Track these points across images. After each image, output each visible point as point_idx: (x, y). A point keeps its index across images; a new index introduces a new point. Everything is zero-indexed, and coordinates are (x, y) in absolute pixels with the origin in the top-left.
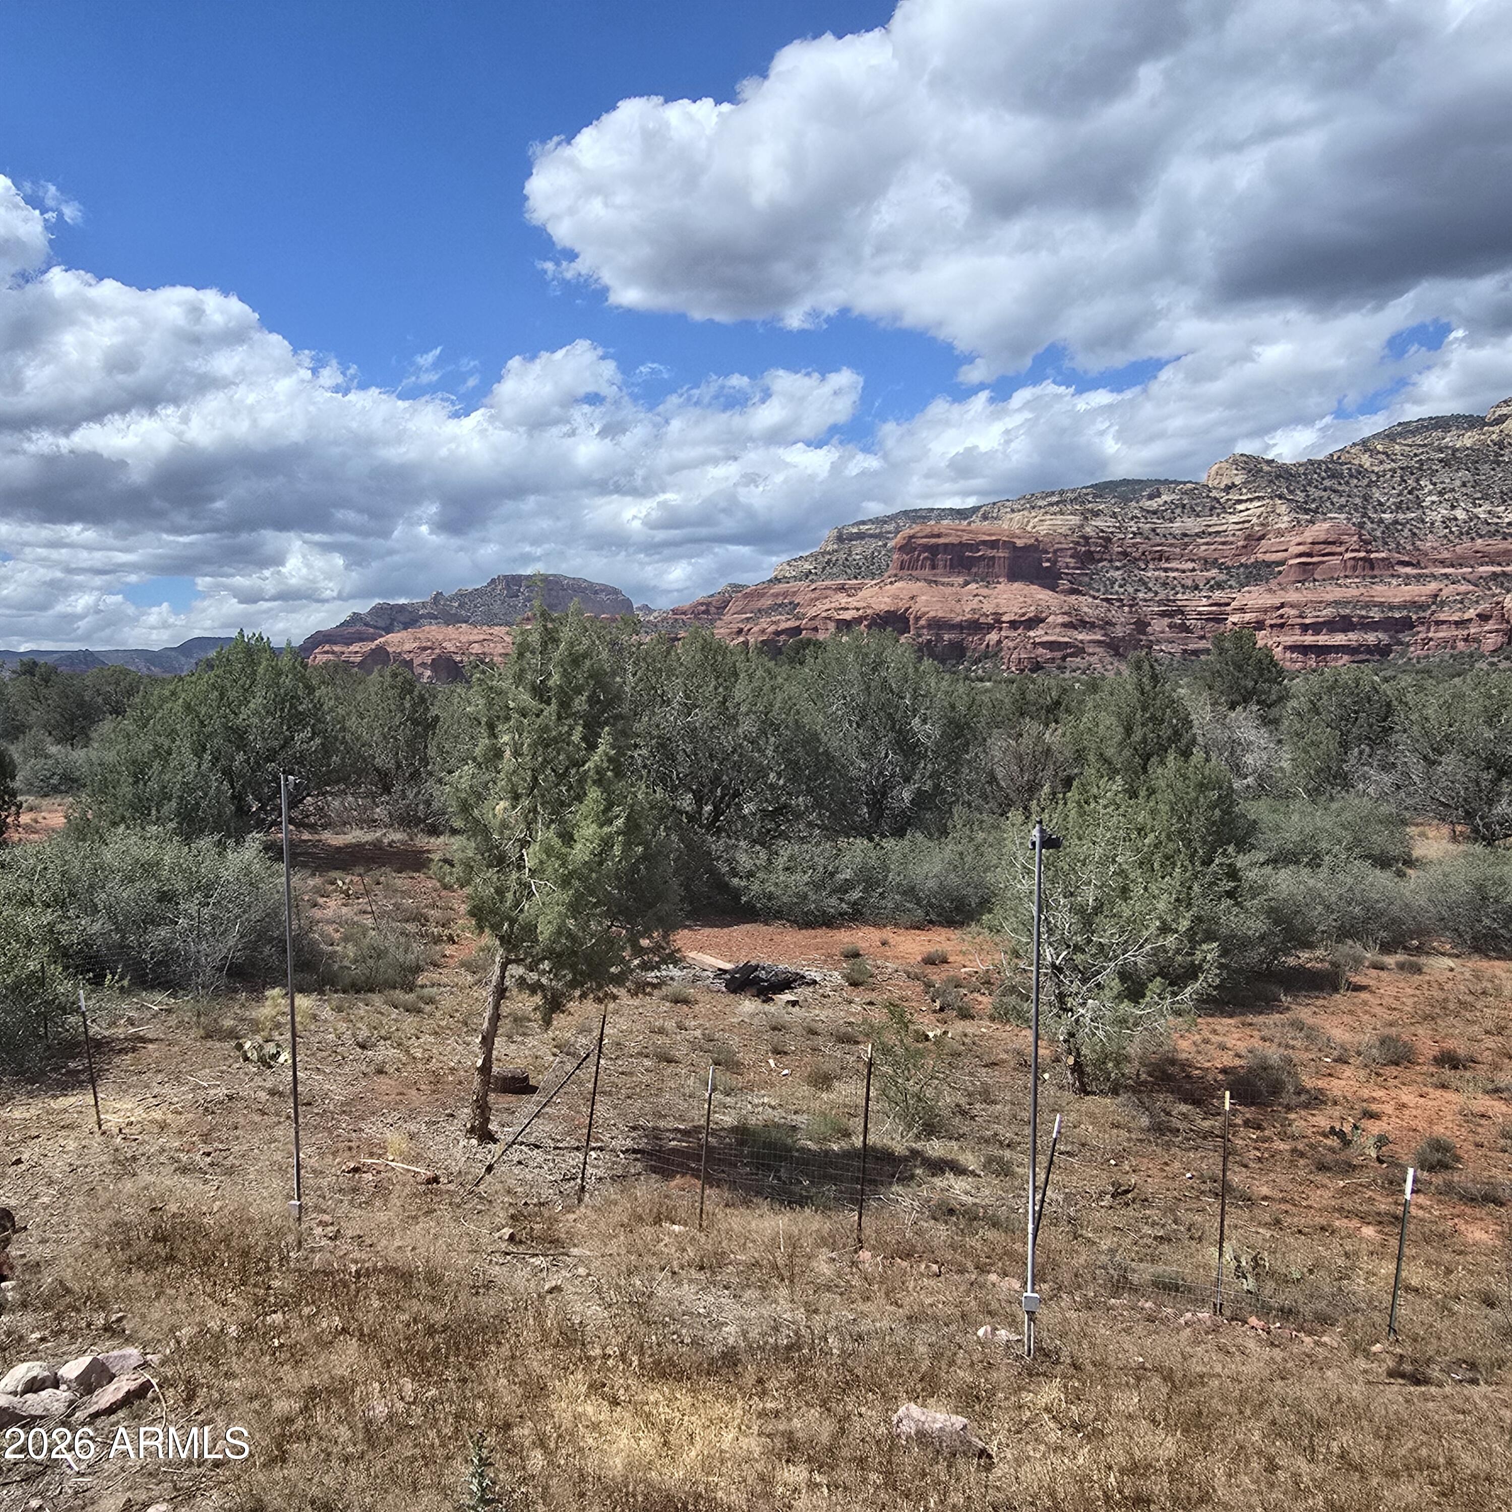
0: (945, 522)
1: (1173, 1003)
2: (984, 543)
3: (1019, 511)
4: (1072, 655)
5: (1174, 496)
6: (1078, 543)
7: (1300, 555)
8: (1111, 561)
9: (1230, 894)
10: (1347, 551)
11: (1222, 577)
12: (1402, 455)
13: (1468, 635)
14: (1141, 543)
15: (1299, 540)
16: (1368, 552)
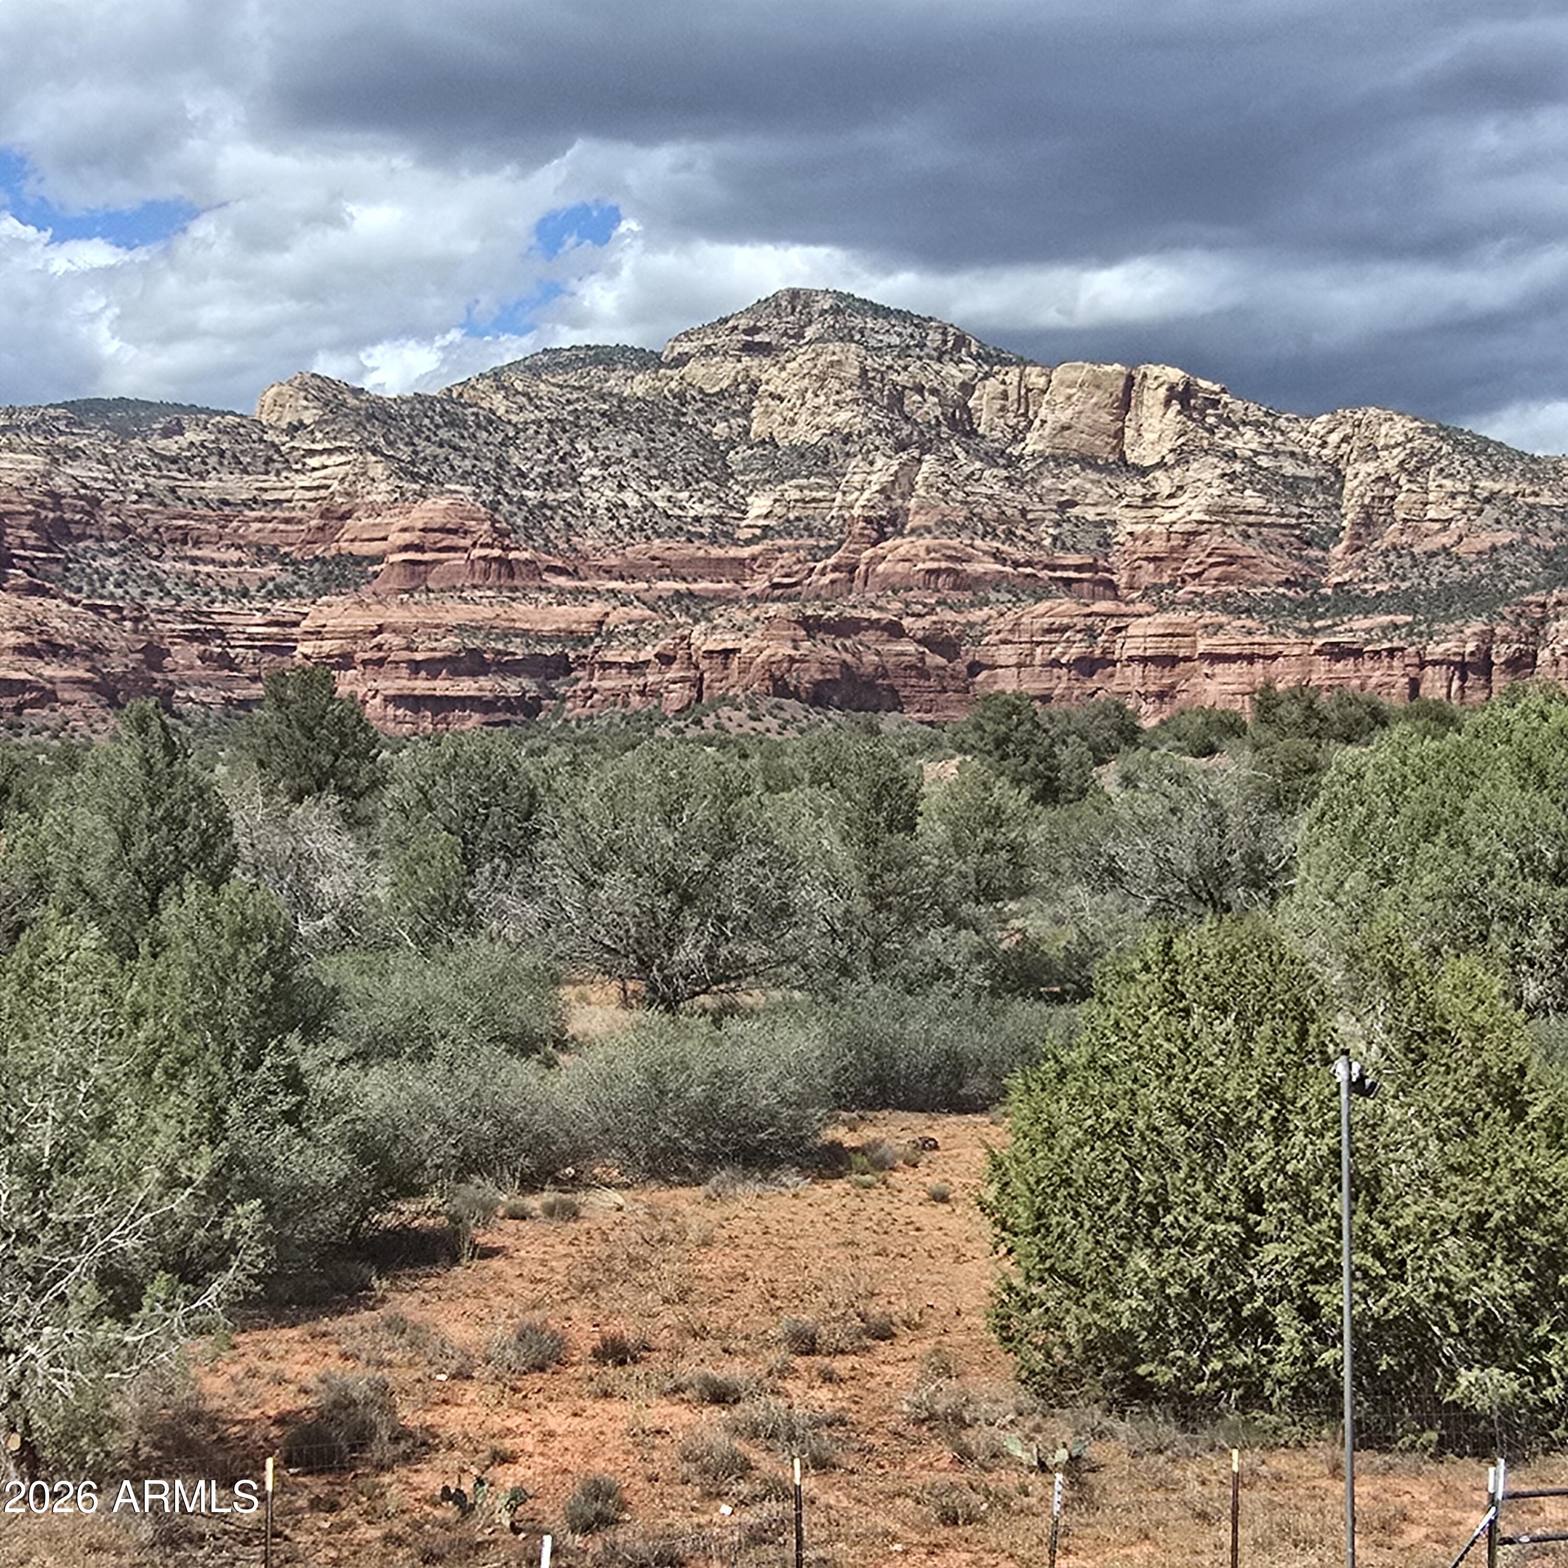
1: (188, 1315)
4: (33, 704)
5: (204, 435)
6: (40, 505)
7: (406, 548)
8: (100, 539)
9: (290, 1117)
10: (474, 545)
11: (286, 578)
12: (550, 400)
13: (645, 686)
14: (152, 512)
15: (403, 522)
16: (506, 549)
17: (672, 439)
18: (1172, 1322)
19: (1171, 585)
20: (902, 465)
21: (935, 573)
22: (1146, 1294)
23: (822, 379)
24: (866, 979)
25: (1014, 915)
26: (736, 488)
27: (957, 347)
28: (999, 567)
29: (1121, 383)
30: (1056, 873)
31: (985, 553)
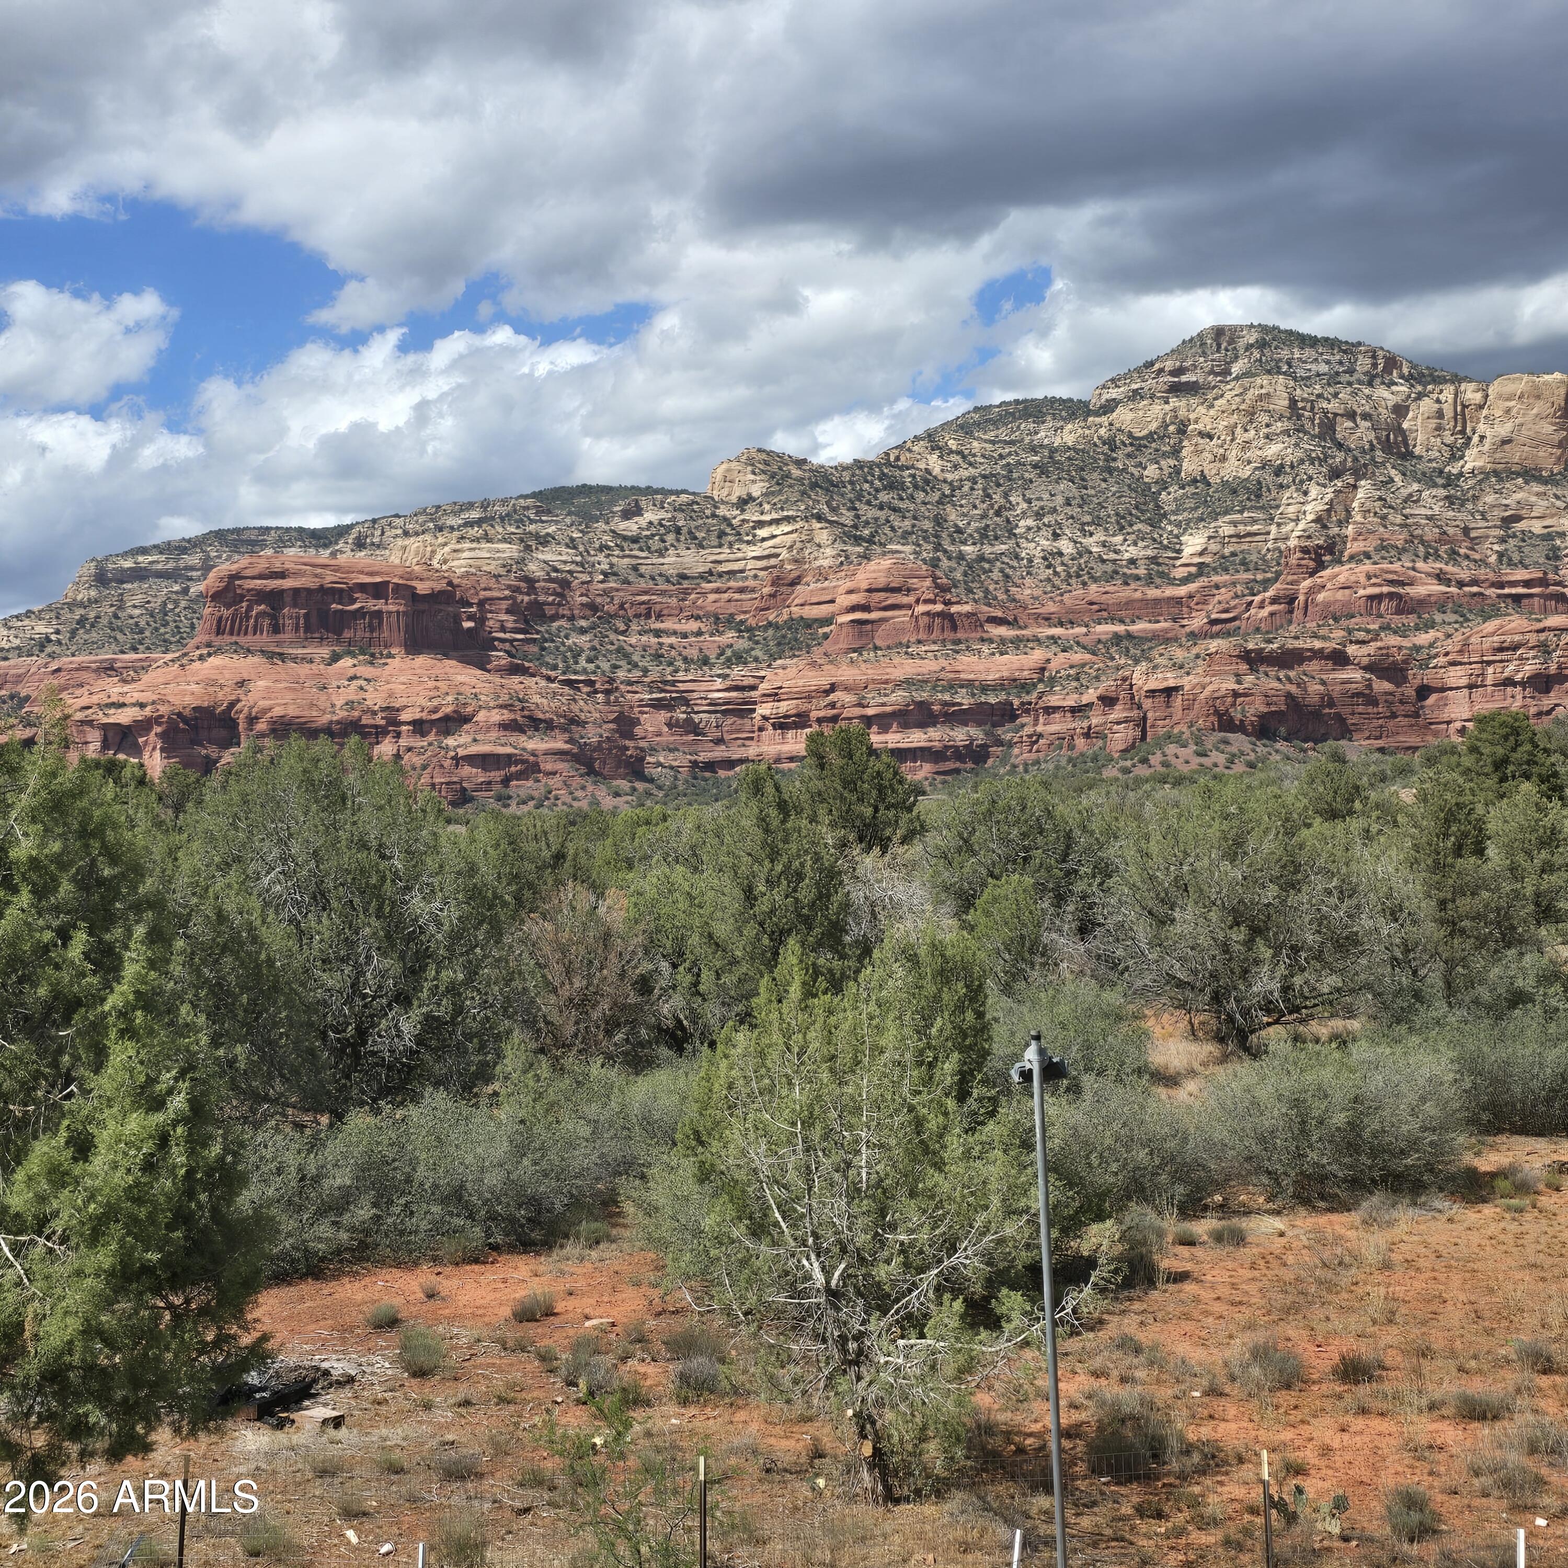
0: (291, 552)
2: (363, 587)
3: (417, 534)
4: (519, 776)
5: (662, 515)
6: (517, 590)
7: (853, 609)
8: (572, 618)
10: (917, 601)
11: (742, 644)
12: (983, 456)
13: (1089, 728)
14: (617, 590)
15: (849, 585)
16: (947, 603)
17: (1104, 485)
20: (1338, 492)
21: (1379, 598)
23: (1251, 413)
26: (1169, 528)
27: (1388, 369)
28: (1443, 588)
31: (1428, 574)
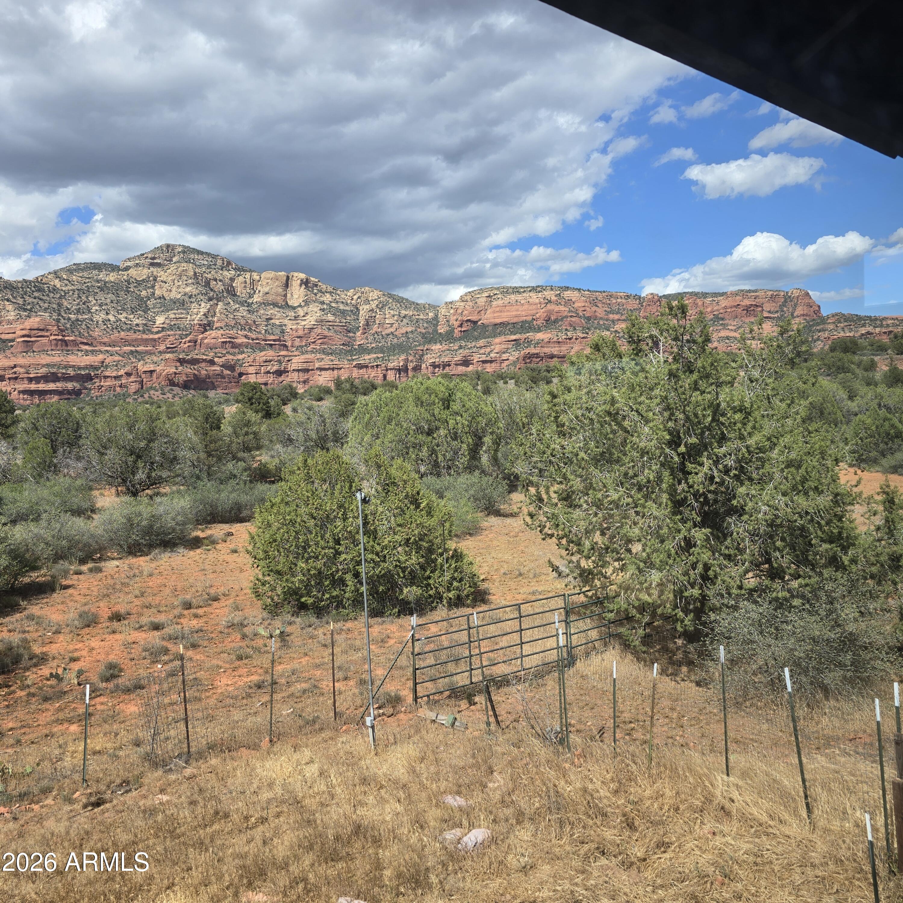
7: (24, 336)
10: (51, 335)
12: (78, 282)
13: (121, 384)
15: (22, 327)
16: (64, 336)
17: (126, 297)
18: (313, 583)
19: (306, 345)
20: (211, 306)
21: (225, 342)
22: (303, 575)
23: (180, 276)
24: (206, 480)
25: (257, 455)
26: (151, 314)
27: (228, 265)
28: (247, 340)
29: (285, 278)
30: (271, 441)
31: (242, 336)
